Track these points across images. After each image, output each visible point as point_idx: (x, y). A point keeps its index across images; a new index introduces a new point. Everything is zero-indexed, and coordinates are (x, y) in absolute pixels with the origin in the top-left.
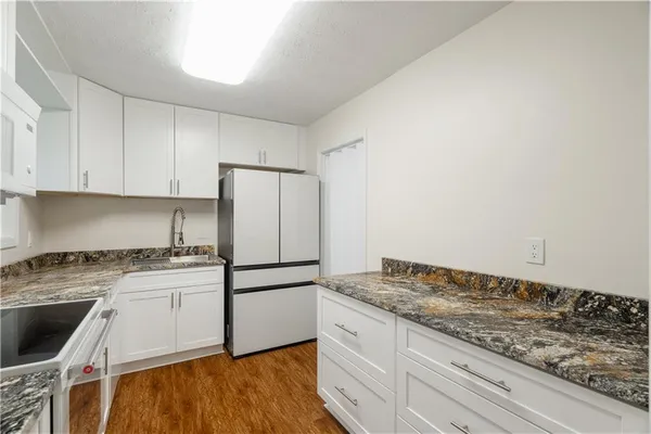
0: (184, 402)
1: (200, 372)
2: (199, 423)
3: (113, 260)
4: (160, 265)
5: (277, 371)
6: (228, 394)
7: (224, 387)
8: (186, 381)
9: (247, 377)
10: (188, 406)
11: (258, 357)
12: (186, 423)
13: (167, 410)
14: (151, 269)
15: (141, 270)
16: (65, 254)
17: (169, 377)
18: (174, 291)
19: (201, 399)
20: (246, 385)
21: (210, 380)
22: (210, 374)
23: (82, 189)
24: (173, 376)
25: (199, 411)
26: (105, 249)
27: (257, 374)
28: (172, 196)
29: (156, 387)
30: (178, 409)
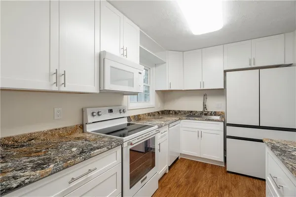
0: (195, 178)
1: (208, 170)
2: (195, 190)
3: (182, 114)
4: (193, 118)
5: (249, 191)
6: (214, 186)
7: (215, 182)
8: (200, 171)
9: (229, 184)
10: (195, 181)
11: (242, 177)
12: (191, 187)
13: (188, 177)
14: (190, 119)
15: (186, 119)
16: (170, 111)
17: (195, 166)
18: (199, 130)
19: (202, 181)
20: (226, 187)
21: (210, 175)
22: (212, 173)
23: (169, 89)
24: (197, 167)
25: (198, 186)
26: (180, 110)
27: (236, 186)
28: (201, 89)
29: (189, 167)
30: (191, 179)
